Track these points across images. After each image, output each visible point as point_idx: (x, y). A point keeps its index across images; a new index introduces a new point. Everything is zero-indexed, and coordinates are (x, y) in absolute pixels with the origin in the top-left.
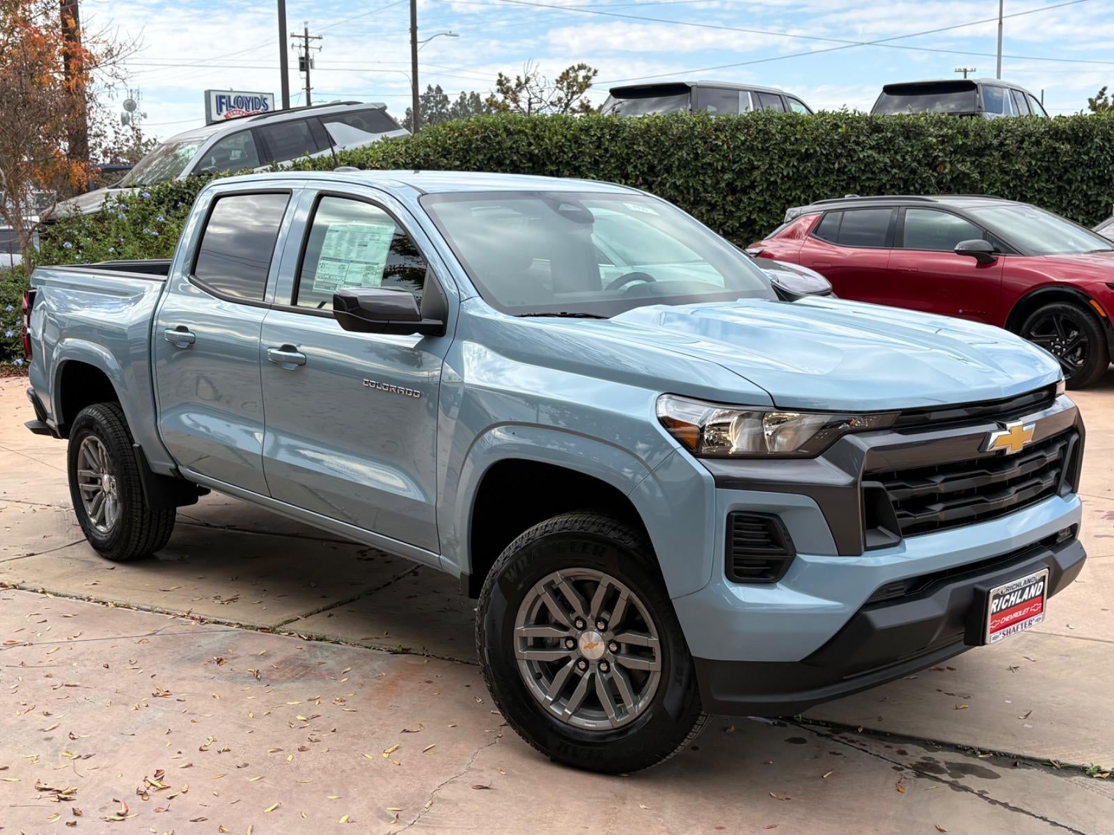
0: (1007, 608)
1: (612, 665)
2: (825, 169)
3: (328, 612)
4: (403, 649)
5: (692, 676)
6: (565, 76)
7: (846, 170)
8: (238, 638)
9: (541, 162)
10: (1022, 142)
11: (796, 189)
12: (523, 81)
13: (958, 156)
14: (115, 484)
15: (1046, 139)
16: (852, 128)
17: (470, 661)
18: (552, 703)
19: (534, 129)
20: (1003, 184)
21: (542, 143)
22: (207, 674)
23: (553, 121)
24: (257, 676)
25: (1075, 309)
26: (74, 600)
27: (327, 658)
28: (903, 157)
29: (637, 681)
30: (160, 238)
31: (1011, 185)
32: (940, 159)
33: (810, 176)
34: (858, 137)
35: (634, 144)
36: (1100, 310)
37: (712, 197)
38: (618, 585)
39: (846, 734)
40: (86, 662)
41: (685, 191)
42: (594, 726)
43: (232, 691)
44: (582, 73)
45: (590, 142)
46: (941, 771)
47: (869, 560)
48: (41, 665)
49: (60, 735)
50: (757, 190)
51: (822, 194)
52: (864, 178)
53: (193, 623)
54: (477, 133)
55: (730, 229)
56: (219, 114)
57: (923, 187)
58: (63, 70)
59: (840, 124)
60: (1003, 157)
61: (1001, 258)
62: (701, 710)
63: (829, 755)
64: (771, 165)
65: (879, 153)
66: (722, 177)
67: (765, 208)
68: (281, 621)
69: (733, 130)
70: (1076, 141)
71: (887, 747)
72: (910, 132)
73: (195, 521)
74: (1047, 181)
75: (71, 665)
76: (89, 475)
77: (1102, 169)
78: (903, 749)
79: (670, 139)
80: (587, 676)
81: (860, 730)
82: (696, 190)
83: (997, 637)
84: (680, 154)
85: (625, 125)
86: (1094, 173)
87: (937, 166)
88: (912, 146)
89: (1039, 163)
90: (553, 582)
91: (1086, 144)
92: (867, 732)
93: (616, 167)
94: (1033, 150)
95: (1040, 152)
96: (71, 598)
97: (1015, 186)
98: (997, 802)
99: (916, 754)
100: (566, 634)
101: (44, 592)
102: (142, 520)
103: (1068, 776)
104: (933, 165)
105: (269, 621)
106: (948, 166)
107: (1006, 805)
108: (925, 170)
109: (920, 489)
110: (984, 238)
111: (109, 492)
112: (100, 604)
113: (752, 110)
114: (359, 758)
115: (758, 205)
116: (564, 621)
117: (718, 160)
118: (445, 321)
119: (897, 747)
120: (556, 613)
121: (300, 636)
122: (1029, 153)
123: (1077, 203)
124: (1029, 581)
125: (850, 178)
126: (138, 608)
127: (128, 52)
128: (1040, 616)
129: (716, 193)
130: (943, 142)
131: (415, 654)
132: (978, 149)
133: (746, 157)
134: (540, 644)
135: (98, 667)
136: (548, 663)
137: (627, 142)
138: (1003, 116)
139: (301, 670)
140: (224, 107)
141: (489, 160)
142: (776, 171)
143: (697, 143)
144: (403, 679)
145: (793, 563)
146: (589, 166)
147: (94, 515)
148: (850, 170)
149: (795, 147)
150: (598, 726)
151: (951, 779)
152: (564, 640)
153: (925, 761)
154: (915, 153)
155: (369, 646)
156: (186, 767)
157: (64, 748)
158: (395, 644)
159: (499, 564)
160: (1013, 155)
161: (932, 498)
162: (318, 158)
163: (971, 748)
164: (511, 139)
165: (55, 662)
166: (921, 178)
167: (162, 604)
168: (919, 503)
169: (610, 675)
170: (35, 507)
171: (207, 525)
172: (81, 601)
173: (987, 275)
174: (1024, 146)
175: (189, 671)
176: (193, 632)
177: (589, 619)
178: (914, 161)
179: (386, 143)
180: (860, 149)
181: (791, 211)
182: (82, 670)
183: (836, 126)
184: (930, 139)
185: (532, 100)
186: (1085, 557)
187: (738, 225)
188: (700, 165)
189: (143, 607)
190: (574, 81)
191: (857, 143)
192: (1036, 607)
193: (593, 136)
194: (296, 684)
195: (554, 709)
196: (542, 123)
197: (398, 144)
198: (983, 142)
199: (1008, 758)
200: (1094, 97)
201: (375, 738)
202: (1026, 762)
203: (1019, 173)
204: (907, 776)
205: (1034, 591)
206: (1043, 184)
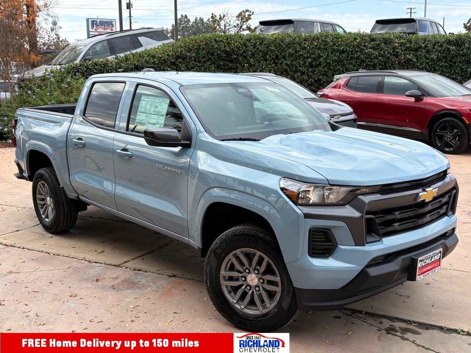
0: (425, 265)
1: (261, 288)
2: (351, 57)
3: (142, 258)
4: (173, 275)
5: (294, 294)
6: (240, 14)
7: (360, 58)
8: (105, 269)
9: (230, 54)
10: (435, 45)
11: (338, 66)
12: (222, 16)
13: (407, 52)
14: (52, 202)
15: (445, 45)
16: (362, 40)
17: (202, 281)
18: (236, 303)
19: (227, 39)
20: (426, 63)
21: (230, 46)
22: (92, 286)
23: (235, 36)
24: (113, 287)
25: (456, 120)
26: (36, 252)
27: (142, 278)
28: (384, 52)
29: (271, 295)
30: (69, 88)
31: (430, 64)
32: (400, 53)
33: (344, 60)
34: (365, 43)
35: (269, 46)
36: (466, 121)
37: (303, 69)
38: (263, 255)
39: (358, 314)
40: (42, 281)
41: (291, 67)
42: (253, 313)
43: (103, 294)
44: (247, 13)
45: (251, 46)
46: (397, 331)
47: (368, 248)
48: (23, 282)
49: (32, 314)
50: (322, 66)
51: (349, 68)
52: (367, 61)
53: (86, 262)
54: (203, 42)
55: (310, 83)
56: (93, 29)
57: (392, 65)
58: (26, 12)
59: (357, 38)
60: (426, 52)
61: (425, 98)
62: (298, 308)
63: (350, 324)
64: (328, 55)
65: (374, 50)
66: (307, 61)
67: (325, 74)
68: (122, 262)
69: (312, 40)
70: (457, 45)
71: (374, 320)
72: (387, 41)
73: (86, 216)
74: (445, 62)
75: (36, 282)
76: (41, 198)
77: (468, 57)
78: (381, 321)
79: (285, 44)
80: (250, 292)
81: (364, 312)
82: (296, 66)
83: (421, 277)
84: (289, 51)
85: (266, 38)
86: (465, 59)
87: (398, 56)
88: (388, 47)
89: (442, 55)
90: (236, 253)
91: (462, 46)
92: (366, 313)
93: (262, 56)
94: (439, 49)
95: (442, 50)
96: (35, 251)
97: (431, 64)
98: (420, 345)
99: (387, 323)
100: (242, 275)
101: (23, 248)
102: (64, 217)
103: (449, 334)
104: (396, 55)
105: (118, 262)
106: (403, 56)
107: (423, 347)
108: (393, 58)
109: (389, 217)
110: (418, 90)
111: (50, 205)
112: (47, 254)
113: (320, 31)
114: (156, 325)
115: (322, 72)
116: (241, 270)
117: (305, 53)
118: (191, 141)
119: (379, 320)
120: (237, 266)
121: (130, 269)
122: (437, 50)
123: (458, 71)
124: (434, 254)
125: (361, 61)
126: (63, 256)
127: (54, 5)
128: (439, 267)
129: (305, 67)
130: (401, 46)
131: (179, 277)
132: (416, 48)
133: (317, 52)
134: (231, 279)
135: (47, 283)
136: (235, 287)
137: (267, 46)
138: (426, 34)
139: (131, 284)
140: (95, 26)
141: (208, 53)
142: (330, 58)
143: (296, 46)
144: (174, 289)
145: (336, 249)
146: (250, 56)
147: (43, 214)
148: (361, 58)
149: (338, 48)
150: (255, 313)
151: (401, 335)
152: (241, 277)
153: (390, 327)
154: (389, 50)
155: (159, 273)
156: (85, 329)
157: (34, 320)
158: (170, 272)
159: (213, 245)
160: (431, 51)
161: (394, 221)
162: (135, 53)
163: (410, 321)
164: (217, 44)
165: (29, 281)
166: (391, 61)
167: (73, 254)
168: (389, 223)
169: (260, 292)
170: (19, 209)
171: (91, 217)
172: (39, 252)
173: (419, 105)
174: (436, 47)
175: (84, 285)
176: (86, 267)
177: (251, 269)
178: (389, 54)
179: (164, 46)
180: (366, 49)
181: (336, 77)
182: (40, 284)
183: (356, 39)
184: (396, 44)
185: (226, 25)
186: (458, 241)
187: (313, 81)
188: (298, 55)
189: (65, 255)
190: (244, 17)
191: (365, 46)
192: (437, 264)
193: (252, 43)
194: (129, 291)
195: (237, 305)
196: (230, 37)
197: (169, 47)
198: (418, 46)
199: (424, 325)
200: (466, 23)
201: (162, 316)
202: (432, 327)
203: (433, 59)
204: (383, 334)
205: (437, 258)
206: (443, 64)
